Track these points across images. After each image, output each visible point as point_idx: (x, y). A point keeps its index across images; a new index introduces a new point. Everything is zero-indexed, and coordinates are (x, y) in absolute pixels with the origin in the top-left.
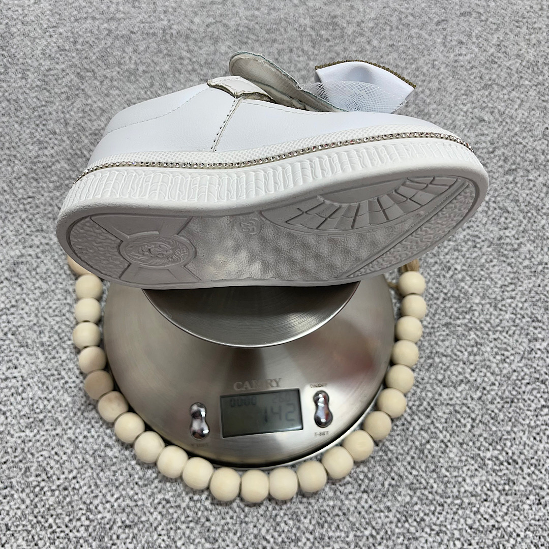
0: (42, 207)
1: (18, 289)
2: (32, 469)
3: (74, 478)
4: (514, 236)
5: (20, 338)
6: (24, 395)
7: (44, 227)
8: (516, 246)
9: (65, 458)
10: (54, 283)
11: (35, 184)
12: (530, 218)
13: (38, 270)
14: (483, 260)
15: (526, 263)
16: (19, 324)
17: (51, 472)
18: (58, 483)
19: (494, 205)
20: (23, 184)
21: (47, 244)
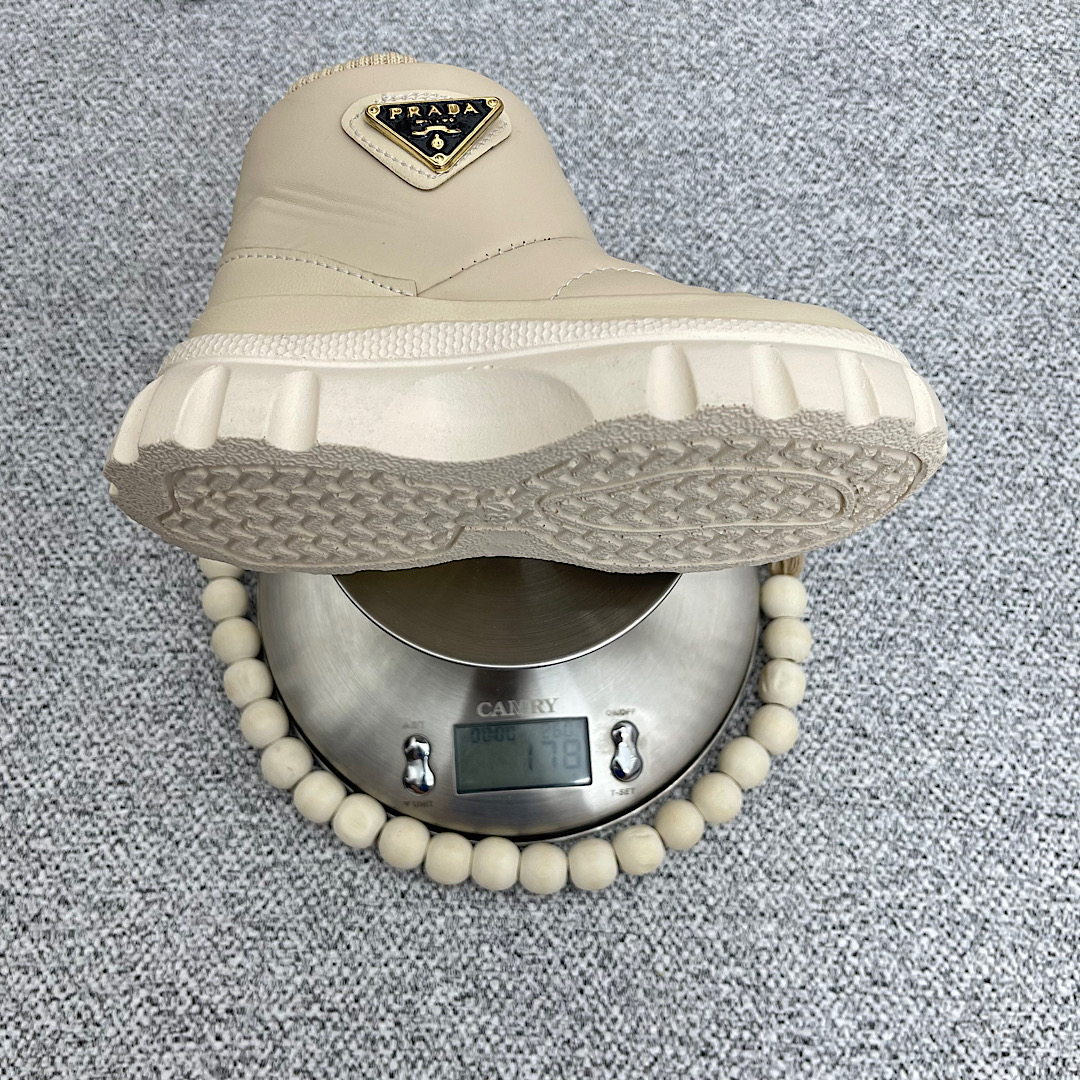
0: (60, 99)
1: (19, 222)
2: (21, 476)
3: (82, 489)
4: (826, 195)
5: (17, 293)
6: (17, 374)
7: (63, 130)
8: (827, 210)
9: (70, 462)
10: (75, 216)
11: (50, 62)
12: (857, 170)
13: (51, 195)
14: (768, 229)
15: (839, 236)
16: (18, 272)
17: (49, 480)
18: (57, 494)
19: (802, 143)
20: (30, 60)
21: (66, 157)
